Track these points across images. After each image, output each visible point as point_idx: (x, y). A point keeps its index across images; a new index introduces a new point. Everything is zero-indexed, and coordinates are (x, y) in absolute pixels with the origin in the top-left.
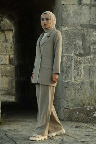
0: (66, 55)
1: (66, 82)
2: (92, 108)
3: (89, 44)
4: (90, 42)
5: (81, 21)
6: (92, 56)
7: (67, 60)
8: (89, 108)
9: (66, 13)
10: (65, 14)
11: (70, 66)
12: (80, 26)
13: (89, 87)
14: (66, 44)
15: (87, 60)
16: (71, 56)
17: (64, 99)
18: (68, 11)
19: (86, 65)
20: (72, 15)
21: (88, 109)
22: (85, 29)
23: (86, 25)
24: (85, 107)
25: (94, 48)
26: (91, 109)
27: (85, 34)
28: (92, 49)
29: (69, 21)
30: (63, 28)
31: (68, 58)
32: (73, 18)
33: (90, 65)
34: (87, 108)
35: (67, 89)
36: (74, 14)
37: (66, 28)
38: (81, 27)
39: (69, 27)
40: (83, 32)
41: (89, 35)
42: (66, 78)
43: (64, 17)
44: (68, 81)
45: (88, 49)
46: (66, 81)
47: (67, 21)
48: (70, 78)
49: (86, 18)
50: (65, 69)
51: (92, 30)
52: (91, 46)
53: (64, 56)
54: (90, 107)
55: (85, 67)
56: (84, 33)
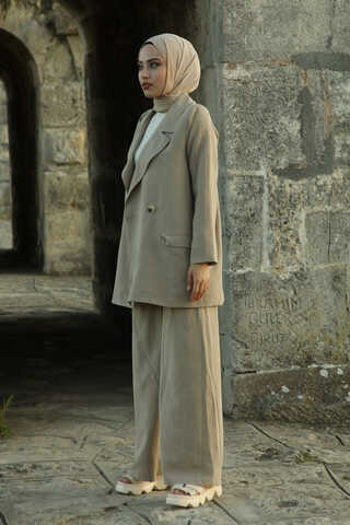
0: (238, 172)
1: (239, 276)
2: (340, 372)
3: (326, 131)
4: (330, 123)
5: (296, 41)
6: (339, 174)
7: (241, 191)
8: (328, 370)
9: (235, 15)
10: (233, 19)
11: (253, 215)
12: (292, 61)
13: (327, 292)
14: (237, 131)
15: (320, 189)
16: (256, 177)
17: (233, 338)
18: (243, 5)
19: (317, 209)
20: (260, 19)
21: (324, 373)
22: (311, 73)
23: (316, 55)
24: (315, 366)
25: (345, 146)
26: (335, 375)
27: (312, 91)
28: (338, 149)
29: (250, 45)
30: (225, 72)
31: (246, 186)
32: (265, 32)
33: (329, 208)
34: (319, 369)
35: (242, 301)
36: (269, 16)
37: (239, 72)
38: (297, 64)
39: (248, 68)
40: (302, 83)
41: (328, 97)
42: (238, 258)
43: (228, 30)
44: (248, 269)
45: (324, 148)
46: (240, 271)
47: (240, 45)
48: (253, 260)
49: (316, 28)
50: (235, 225)
51: (340, 75)
52: (336, 138)
53: (231, 178)
54: (332, 366)
55: (311, 218)
56: (306, 88)
